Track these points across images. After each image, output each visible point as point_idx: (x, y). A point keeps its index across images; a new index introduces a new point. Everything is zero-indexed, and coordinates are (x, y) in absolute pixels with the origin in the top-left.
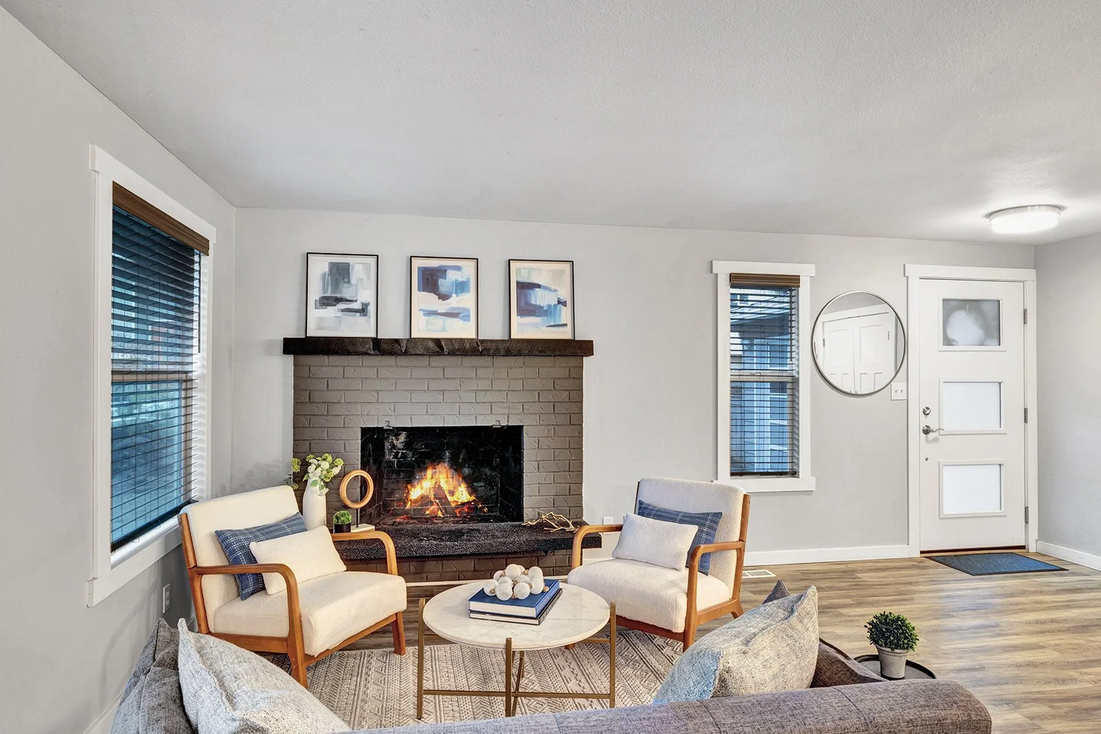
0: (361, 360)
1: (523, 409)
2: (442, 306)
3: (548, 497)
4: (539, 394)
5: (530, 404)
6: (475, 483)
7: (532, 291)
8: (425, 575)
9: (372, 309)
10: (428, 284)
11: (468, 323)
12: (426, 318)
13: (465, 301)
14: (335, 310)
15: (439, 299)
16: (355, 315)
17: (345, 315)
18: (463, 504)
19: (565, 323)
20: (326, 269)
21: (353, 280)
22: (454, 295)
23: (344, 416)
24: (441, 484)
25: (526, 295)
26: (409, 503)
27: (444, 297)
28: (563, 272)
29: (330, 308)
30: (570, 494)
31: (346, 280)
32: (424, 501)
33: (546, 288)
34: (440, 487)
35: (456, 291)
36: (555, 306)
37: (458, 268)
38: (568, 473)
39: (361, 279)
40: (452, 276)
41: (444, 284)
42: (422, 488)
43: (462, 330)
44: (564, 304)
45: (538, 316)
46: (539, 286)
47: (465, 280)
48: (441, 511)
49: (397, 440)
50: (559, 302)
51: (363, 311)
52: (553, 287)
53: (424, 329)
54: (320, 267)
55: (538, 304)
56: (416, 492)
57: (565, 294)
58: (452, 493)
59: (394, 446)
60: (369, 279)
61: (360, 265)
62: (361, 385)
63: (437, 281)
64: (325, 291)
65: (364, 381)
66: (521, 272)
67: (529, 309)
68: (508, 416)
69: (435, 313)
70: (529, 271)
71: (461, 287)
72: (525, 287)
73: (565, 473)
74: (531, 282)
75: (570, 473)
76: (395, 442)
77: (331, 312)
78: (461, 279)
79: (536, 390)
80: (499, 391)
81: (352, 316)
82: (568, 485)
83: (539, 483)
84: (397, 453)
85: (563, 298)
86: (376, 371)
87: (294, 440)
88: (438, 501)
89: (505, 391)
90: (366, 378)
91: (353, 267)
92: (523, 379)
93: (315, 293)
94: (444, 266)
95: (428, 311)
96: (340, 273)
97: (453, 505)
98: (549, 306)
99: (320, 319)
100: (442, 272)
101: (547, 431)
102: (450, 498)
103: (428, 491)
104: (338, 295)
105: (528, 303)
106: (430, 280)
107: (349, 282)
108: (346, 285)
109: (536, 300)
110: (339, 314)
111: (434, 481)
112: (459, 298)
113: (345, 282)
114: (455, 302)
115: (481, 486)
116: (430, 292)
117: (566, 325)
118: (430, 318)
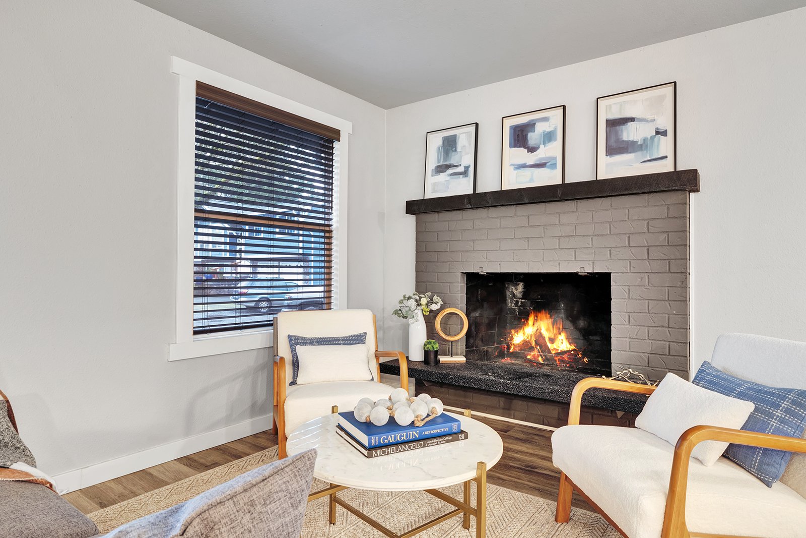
0: (461, 214)
1: (610, 254)
2: (531, 158)
3: (642, 354)
4: (629, 237)
5: (618, 249)
6: (590, 337)
7: (624, 127)
8: (512, 412)
9: (471, 170)
10: (518, 141)
11: (555, 171)
12: (516, 171)
13: (552, 150)
14: (445, 175)
15: (528, 152)
16: (459, 177)
17: (452, 178)
18: (563, 353)
19: (665, 155)
20: (440, 143)
21: (459, 149)
22: (542, 146)
23: (449, 263)
24: (542, 331)
25: (617, 134)
26: (513, 347)
27: (532, 150)
28: (662, 98)
29: (442, 174)
30: (669, 355)
31: (454, 149)
32: (527, 346)
33: (641, 120)
34: (541, 335)
35: (544, 141)
36: (652, 138)
37: (546, 119)
38: (667, 329)
39: (464, 146)
40: (540, 128)
41: (533, 138)
42: (524, 334)
43: (550, 178)
44: (664, 133)
45: (630, 153)
46: (632, 120)
47: (553, 129)
48: (542, 357)
49: (517, 289)
50: (658, 133)
51: (465, 173)
52: (649, 117)
53: (514, 181)
54: (436, 141)
55: (631, 139)
56: (518, 338)
57: (666, 123)
58: (552, 341)
59: (514, 296)
60: (470, 145)
61: (464, 134)
62: (461, 236)
63: (526, 135)
64: (439, 161)
65: (463, 232)
66: (611, 110)
67: (621, 146)
68: (594, 263)
69: (524, 166)
70: (621, 105)
71: (549, 137)
72: (614, 124)
73: (664, 329)
74: (622, 117)
75: (669, 329)
76: (515, 292)
77: (443, 177)
78: (548, 130)
79: (626, 234)
80: (584, 236)
81: (457, 178)
82: (667, 343)
83: (630, 338)
84: (517, 302)
85: (662, 128)
86: (472, 223)
87: (416, 282)
88: (538, 348)
89: (590, 236)
90: (465, 230)
91: (459, 137)
92: (610, 223)
93: (432, 164)
94: (533, 120)
95: (518, 165)
96: (450, 144)
97: (553, 352)
98: (645, 140)
99: (435, 184)
100: (530, 126)
101: (639, 280)
102: (550, 346)
103: (530, 338)
104: (448, 163)
105: (618, 140)
106: (520, 136)
107: (456, 150)
108: (453, 153)
109: (628, 136)
110: (448, 178)
111: (535, 329)
112: (546, 148)
113: (453, 151)
114: (542, 153)
115: (597, 340)
116: (520, 147)
117: (666, 157)
118: (519, 171)
